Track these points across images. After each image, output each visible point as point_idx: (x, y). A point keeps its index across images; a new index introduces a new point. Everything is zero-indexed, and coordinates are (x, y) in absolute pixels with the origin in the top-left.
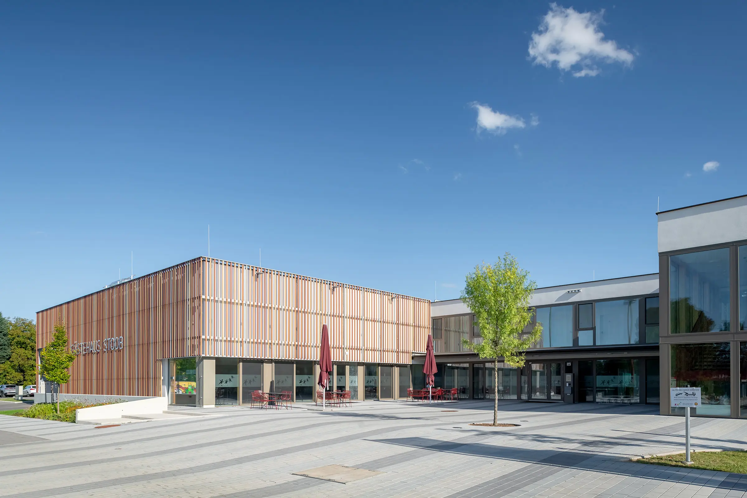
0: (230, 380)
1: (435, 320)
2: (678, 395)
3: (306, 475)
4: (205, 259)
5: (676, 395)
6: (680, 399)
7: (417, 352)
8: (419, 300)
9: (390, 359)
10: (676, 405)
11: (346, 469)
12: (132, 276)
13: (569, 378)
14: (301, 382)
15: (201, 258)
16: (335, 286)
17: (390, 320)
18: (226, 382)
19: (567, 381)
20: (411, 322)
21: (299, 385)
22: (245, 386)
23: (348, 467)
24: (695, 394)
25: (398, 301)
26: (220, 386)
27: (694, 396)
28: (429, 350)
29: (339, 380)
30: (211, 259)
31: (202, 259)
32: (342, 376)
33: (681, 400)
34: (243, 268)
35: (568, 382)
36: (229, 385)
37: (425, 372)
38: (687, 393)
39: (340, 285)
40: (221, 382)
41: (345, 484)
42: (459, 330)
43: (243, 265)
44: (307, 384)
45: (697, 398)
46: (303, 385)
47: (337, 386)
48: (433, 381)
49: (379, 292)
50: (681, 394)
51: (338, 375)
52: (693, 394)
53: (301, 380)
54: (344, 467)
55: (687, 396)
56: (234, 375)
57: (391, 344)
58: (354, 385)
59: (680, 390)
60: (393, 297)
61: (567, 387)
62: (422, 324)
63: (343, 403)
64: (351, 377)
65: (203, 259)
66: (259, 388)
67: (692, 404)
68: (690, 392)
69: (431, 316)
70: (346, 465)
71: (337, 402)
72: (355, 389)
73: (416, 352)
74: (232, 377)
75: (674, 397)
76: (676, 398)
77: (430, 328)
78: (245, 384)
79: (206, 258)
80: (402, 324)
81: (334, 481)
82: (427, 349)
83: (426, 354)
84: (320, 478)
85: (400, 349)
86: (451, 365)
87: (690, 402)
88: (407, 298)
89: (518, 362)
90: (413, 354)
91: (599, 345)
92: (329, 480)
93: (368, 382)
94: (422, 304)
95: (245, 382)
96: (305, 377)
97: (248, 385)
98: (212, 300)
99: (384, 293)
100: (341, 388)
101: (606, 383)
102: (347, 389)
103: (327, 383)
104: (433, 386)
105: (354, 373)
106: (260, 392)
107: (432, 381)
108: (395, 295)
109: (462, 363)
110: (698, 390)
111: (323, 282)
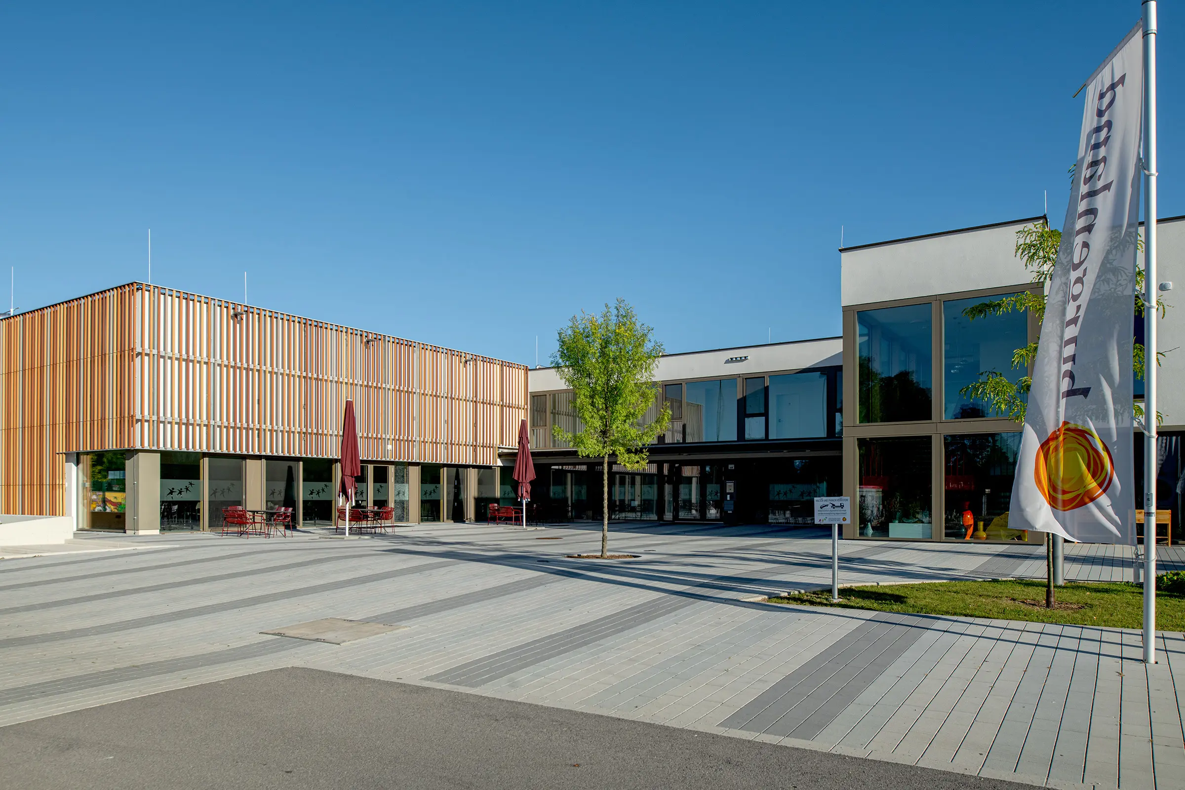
0: (187, 489)
1: (536, 397)
2: (823, 507)
3: (281, 634)
4: (142, 287)
5: (821, 508)
6: (826, 512)
7: (507, 447)
8: (510, 365)
9: (464, 456)
10: (820, 520)
11: (349, 624)
12: (12, 310)
13: (730, 487)
14: (312, 493)
15: (135, 284)
16: (370, 338)
17: (462, 395)
18: (180, 492)
19: (727, 492)
20: (497, 399)
21: (309, 498)
22: (213, 499)
23: (352, 621)
24: (843, 506)
25: (476, 365)
26: (169, 498)
27: (842, 508)
28: (522, 443)
29: (377, 491)
30: (152, 287)
31: (136, 286)
32: (383, 484)
33: (826, 514)
34: (209, 303)
35: (729, 493)
36: (186, 497)
37: (516, 478)
38: (834, 505)
39: (379, 337)
40: (171, 492)
41: (339, 644)
42: (573, 414)
43: (210, 299)
44: (323, 497)
45: (845, 511)
46: (315, 497)
47: (374, 501)
48: (529, 491)
49: (445, 351)
50: (827, 505)
51: (375, 481)
52: (841, 505)
53: (313, 490)
54: (348, 620)
55: (834, 508)
56: (193, 481)
57: (465, 434)
58: (401, 498)
59: (826, 501)
60: (468, 359)
61: (728, 500)
62: (515, 402)
63: (381, 527)
64: (398, 485)
65: (138, 287)
66: (239, 503)
67: (839, 519)
68: (837, 504)
69: (529, 391)
70: (350, 618)
71: (375, 525)
72: (403, 506)
73: (504, 446)
74: (191, 484)
75: (819, 511)
76: (821, 511)
77: (527, 409)
78: (213, 495)
79: (144, 285)
80: (483, 403)
81: (324, 641)
82: (519, 443)
83: (518, 449)
84: (303, 637)
85: (478, 441)
86: (560, 467)
87: (837, 517)
88: (491, 361)
89: (638, 462)
90: (501, 450)
91: (775, 438)
92: (317, 640)
93: (426, 494)
94: (516, 371)
95: (213, 493)
96: (319, 485)
97: (220, 498)
98: (154, 355)
99: (453, 353)
100: (381, 503)
101: (782, 495)
102: (392, 505)
103: (351, 494)
104: (529, 500)
105: (402, 478)
106: (240, 508)
107: (527, 492)
108: (471, 357)
109: (578, 465)
110: (847, 500)
111: (350, 331)
